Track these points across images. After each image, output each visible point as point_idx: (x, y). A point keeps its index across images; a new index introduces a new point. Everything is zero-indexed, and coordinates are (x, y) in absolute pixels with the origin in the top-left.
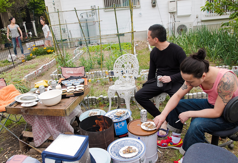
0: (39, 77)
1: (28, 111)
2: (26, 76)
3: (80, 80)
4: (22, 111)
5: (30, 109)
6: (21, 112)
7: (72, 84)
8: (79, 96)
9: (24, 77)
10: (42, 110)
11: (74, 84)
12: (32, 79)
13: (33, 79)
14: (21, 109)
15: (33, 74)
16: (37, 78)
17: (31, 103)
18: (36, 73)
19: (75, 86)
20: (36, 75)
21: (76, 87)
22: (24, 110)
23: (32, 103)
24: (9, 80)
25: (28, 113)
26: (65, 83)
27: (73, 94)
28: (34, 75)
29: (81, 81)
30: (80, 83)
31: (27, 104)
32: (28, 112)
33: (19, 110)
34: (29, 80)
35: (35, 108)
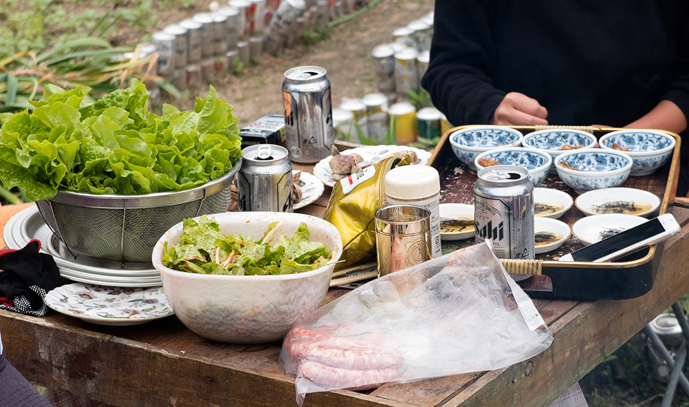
0: (275, 55)
1: (96, 364)
2: (169, 33)
3: (630, 140)
4: (44, 354)
5: (117, 346)
6: (36, 362)
7: (547, 165)
8: (586, 306)
9: (151, 42)
10: (211, 381)
11: (565, 173)
12: (210, 62)
13: (218, 67)
14: (38, 334)
15: (230, 25)
16: (253, 63)
17: (135, 296)
18: (259, 15)
19: (574, 192)
20: (251, 32)
21: (583, 202)
22: (62, 352)
23: (147, 295)
24: (23, 44)
25: (90, 385)
26: (476, 145)
27: (547, 270)
28: (232, 30)
29: (637, 151)
30: (624, 171)
31: (102, 296)
32: (91, 377)
33: (24, 337)
34: (192, 68)
35: (154, 349)
